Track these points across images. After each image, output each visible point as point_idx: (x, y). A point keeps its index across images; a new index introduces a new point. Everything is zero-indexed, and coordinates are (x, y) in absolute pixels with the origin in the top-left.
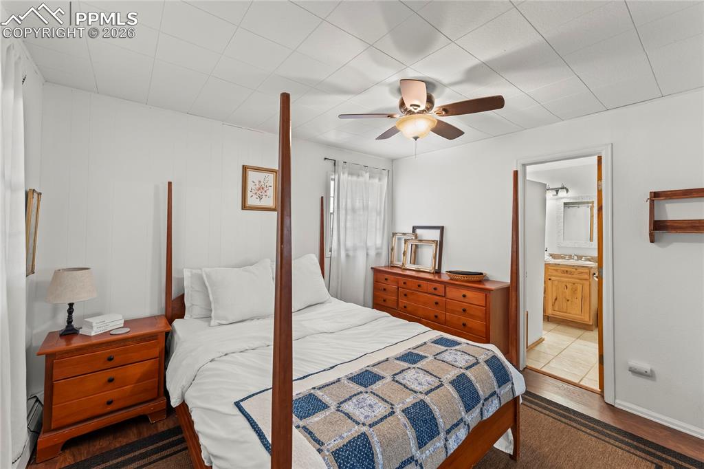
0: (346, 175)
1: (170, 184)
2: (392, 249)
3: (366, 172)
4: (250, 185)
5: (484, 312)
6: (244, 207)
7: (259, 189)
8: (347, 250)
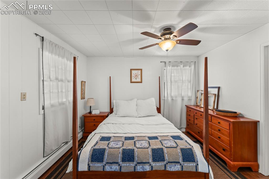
0: (171, 67)
1: (110, 77)
2: (197, 98)
3: (181, 65)
4: (133, 75)
5: (229, 133)
6: (131, 82)
7: (136, 76)
8: (172, 97)
